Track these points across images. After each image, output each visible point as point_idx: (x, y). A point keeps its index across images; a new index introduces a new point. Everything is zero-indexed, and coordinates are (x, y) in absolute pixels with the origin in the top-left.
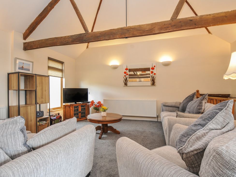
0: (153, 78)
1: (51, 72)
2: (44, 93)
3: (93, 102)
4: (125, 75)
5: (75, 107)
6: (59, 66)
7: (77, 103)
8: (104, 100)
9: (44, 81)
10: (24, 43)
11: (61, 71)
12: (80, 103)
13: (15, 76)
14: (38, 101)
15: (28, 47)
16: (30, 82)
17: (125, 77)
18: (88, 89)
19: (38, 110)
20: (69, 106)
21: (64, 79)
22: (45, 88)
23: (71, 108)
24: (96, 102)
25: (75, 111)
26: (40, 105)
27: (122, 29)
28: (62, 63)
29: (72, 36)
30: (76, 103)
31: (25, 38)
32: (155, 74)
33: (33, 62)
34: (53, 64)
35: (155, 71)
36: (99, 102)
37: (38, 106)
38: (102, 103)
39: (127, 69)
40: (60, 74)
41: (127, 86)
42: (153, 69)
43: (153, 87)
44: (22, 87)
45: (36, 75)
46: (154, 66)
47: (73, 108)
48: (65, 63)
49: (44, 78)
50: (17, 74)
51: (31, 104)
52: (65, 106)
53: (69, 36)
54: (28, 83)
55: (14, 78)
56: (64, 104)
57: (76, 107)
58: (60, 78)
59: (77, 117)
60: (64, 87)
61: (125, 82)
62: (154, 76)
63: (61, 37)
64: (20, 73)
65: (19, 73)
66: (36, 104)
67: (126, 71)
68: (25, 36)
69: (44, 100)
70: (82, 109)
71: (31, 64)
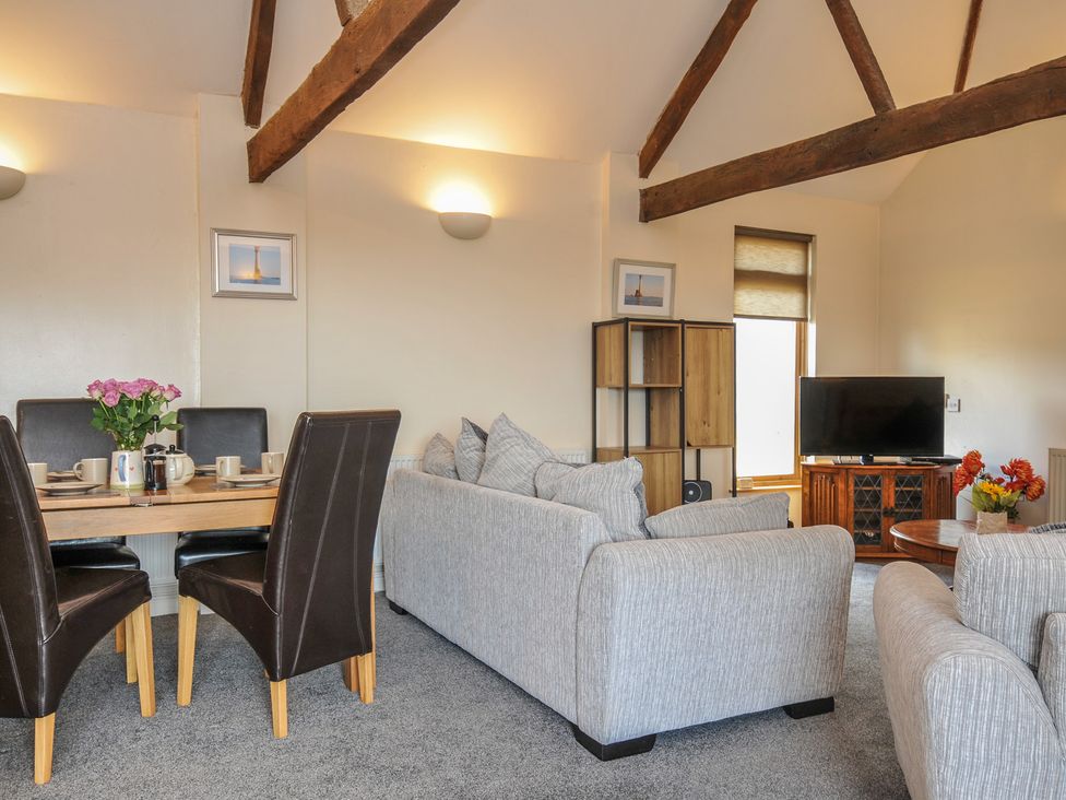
1: (749, 299)
2: (713, 398)
3: (973, 463)
5: (860, 480)
6: (786, 260)
7: (877, 459)
8: (1054, 454)
9: (713, 346)
10: (645, 193)
11: (800, 282)
12: (898, 459)
13: (617, 331)
14: (691, 436)
15: (657, 205)
16: (661, 354)
19: (690, 475)
20: (833, 473)
21: (812, 328)
22: (718, 378)
23: (841, 486)
24: (993, 462)
25: (859, 502)
26: (698, 451)
28: (803, 241)
29: (818, 140)
30: (868, 461)
31: (645, 171)
33: (673, 267)
34: (757, 257)
36: (1018, 469)
37: (690, 456)
38: (1040, 469)
40: (790, 302)
44: (637, 378)
45: (682, 322)
47: (852, 488)
48: (820, 241)
49: (712, 333)
50: (622, 326)
51: (665, 448)
52: (811, 473)
53: (805, 142)
54: (656, 359)
55: (611, 338)
56: (811, 460)
57: (867, 484)
58: (793, 324)
59: (860, 540)
60: (811, 373)
63: (777, 152)
64: (630, 323)
65: (626, 320)
66: (682, 447)
68: (647, 164)
69: (711, 431)
70: (900, 496)
71: (667, 273)
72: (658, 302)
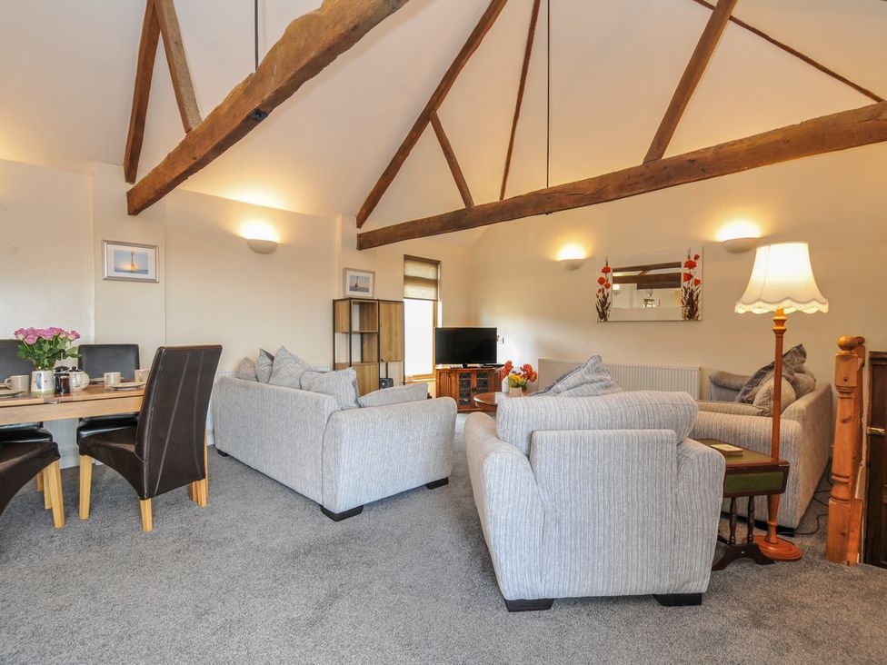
0: (691, 295)
1: (411, 290)
2: (394, 337)
3: (509, 366)
4: (601, 287)
5: (462, 375)
6: (428, 272)
7: (469, 365)
8: (540, 361)
9: (393, 312)
10: (359, 236)
11: (434, 283)
12: (478, 365)
13: (345, 304)
14: (383, 356)
15: (366, 242)
16: (368, 316)
17: (601, 295)
18: (496, 329)
19: (383, 375)
20: (450, 372)
21: (440, 305)
23: (453, 378)
24: (517, 366)
25: (461, 386)
26: (387, 364)
27: (536, 194)
28: (436, 263)
29: (441, 216)
30: (465, 366)
31: (360, 225)
32: (697, 282)
33: (374, 273)
34: (415, 270)
35: (696, 273)
36: (527, 368)
37: (383, 366)
38: (535, 368)
39: (606, 270)
40: (429, 292)
41: (606, 320)
42: (691, 265)
43: (691, 325)
44: (356, 327)
45: (378, 300)
46: (697, 257)
47: (458, 379)
48: (443, 264)
49: (393, 306)
50: (348, 301)
51: (370, 362)
52: (440, 372)
53: (435, 217)
54: (366, 318)
55: (343, 307)
56: (440, 367)
57: (465, 377)
58: (432, 302)
59: (461, 404)
60: (440, 326)
61: (600, 308)
62: (694, 287)
63: (423, 220)
64: (352, 300)
65: (350, 299)
66: (379, 361)
67: (604, 275)
68: (360, 221)
69: (393, 353)
70: (479, 382)
71: (371, 276)
72: (366, 290)
